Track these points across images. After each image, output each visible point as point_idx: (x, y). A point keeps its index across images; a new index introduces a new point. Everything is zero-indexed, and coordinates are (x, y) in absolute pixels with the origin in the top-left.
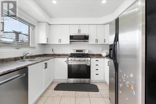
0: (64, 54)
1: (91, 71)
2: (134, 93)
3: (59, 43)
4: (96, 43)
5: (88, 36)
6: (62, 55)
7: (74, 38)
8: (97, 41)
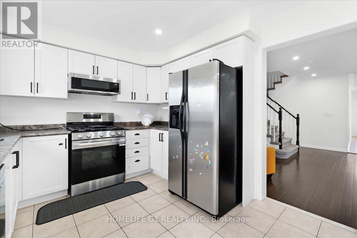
0: (42, 126)
1: (126, 157)
2: (210, 162)
3: (32, 95)
4: (132, 101)
5: (118, 84)
6: (34, 128)
7: (82, 85)
8: (133, 95)
